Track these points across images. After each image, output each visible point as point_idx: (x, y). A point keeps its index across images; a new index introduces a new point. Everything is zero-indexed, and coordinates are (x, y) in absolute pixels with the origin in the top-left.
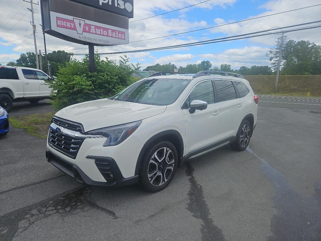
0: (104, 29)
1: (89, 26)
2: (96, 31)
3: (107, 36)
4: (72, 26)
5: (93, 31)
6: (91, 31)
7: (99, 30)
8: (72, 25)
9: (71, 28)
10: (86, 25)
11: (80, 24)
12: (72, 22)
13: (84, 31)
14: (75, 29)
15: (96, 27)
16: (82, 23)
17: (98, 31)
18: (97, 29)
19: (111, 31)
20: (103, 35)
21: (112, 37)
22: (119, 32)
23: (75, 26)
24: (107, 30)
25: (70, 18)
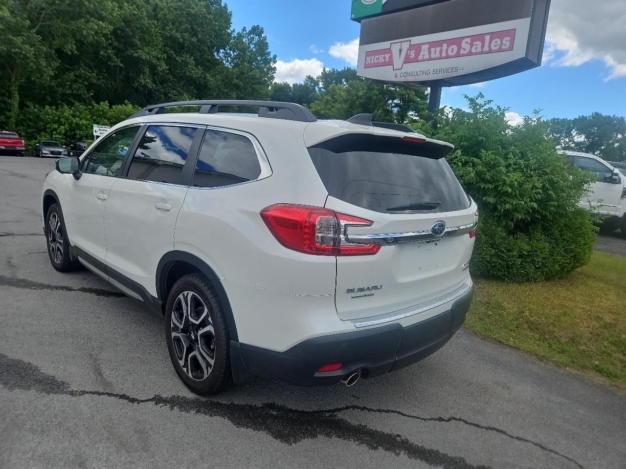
0: (450, 42)
1: (417, 48)
2: (430, 53)
3: (458, 55)
4: (387, 60)
5: (423, 56)
6: (420, 58)
7: (438, 49)
8: (387, 56)
9: (385, 64)
10: (411, 47)
11: (400, 51)
12: (389, 51)
13: (407, 60)
14: (390, 63)
15: (433, 44)
16: (406, 46)
17: (436, 52)
18: (433, 50)
19: (469, 40)
20: (448, 57)
21: (470, 54)
22: (493, 35)
23: (391, 58)
24: (457, 41)
25: (385, 45)
